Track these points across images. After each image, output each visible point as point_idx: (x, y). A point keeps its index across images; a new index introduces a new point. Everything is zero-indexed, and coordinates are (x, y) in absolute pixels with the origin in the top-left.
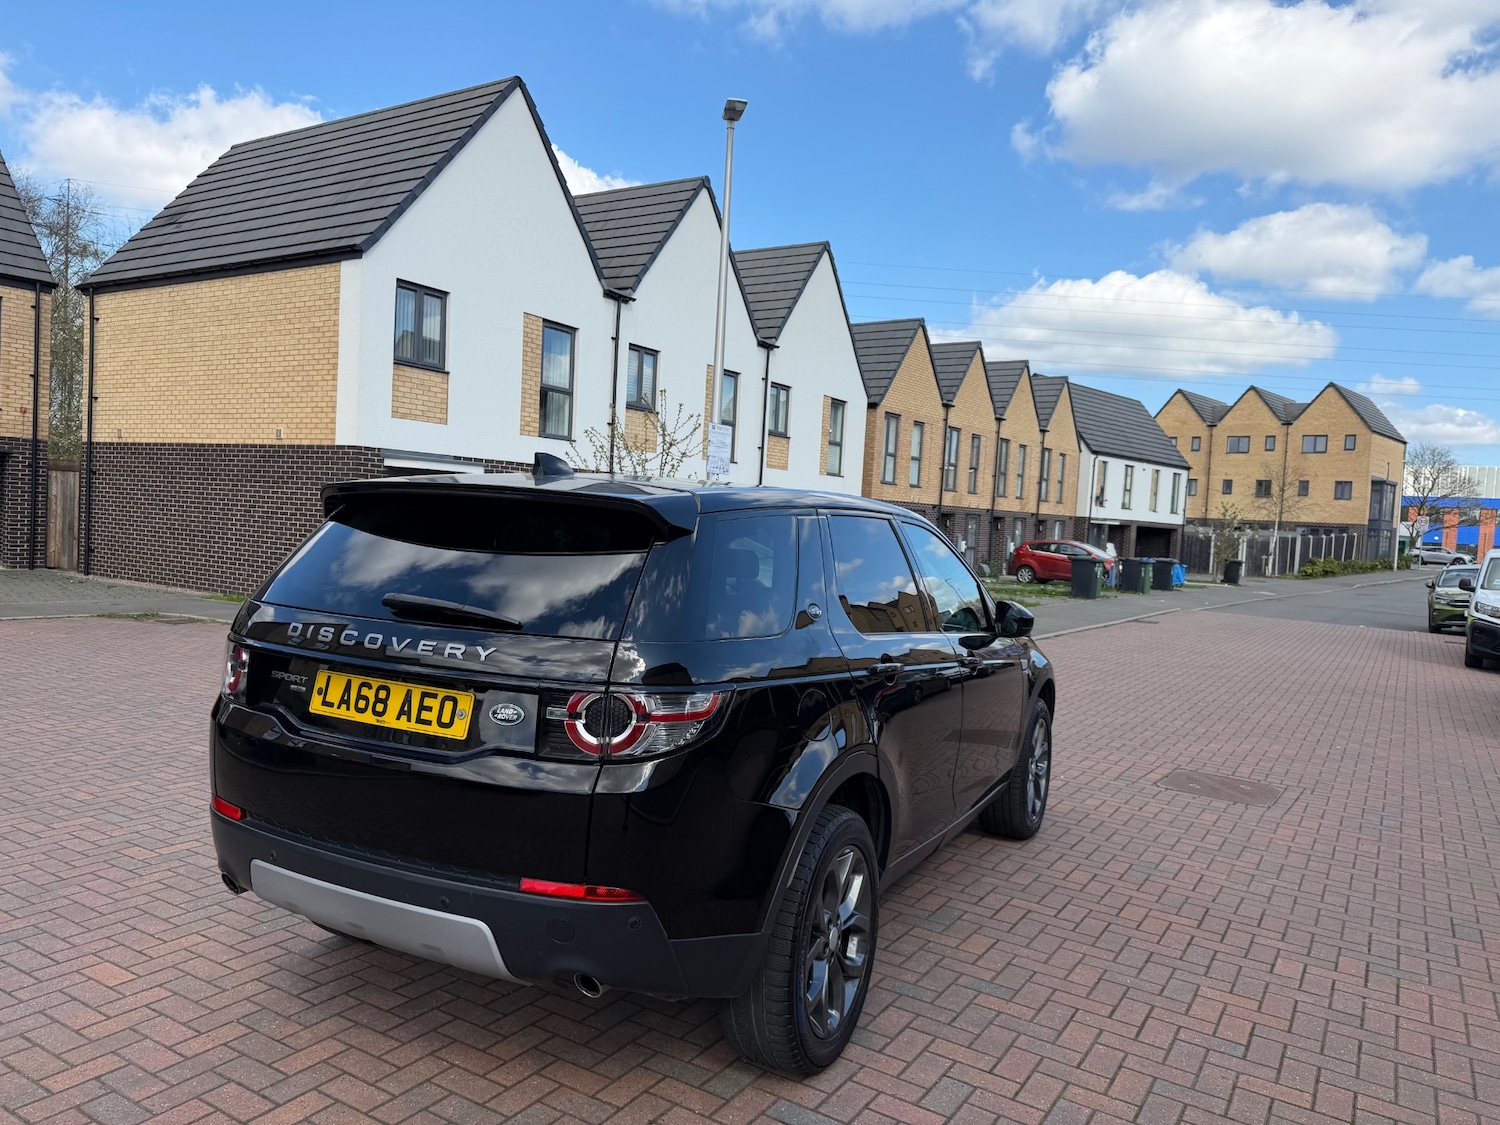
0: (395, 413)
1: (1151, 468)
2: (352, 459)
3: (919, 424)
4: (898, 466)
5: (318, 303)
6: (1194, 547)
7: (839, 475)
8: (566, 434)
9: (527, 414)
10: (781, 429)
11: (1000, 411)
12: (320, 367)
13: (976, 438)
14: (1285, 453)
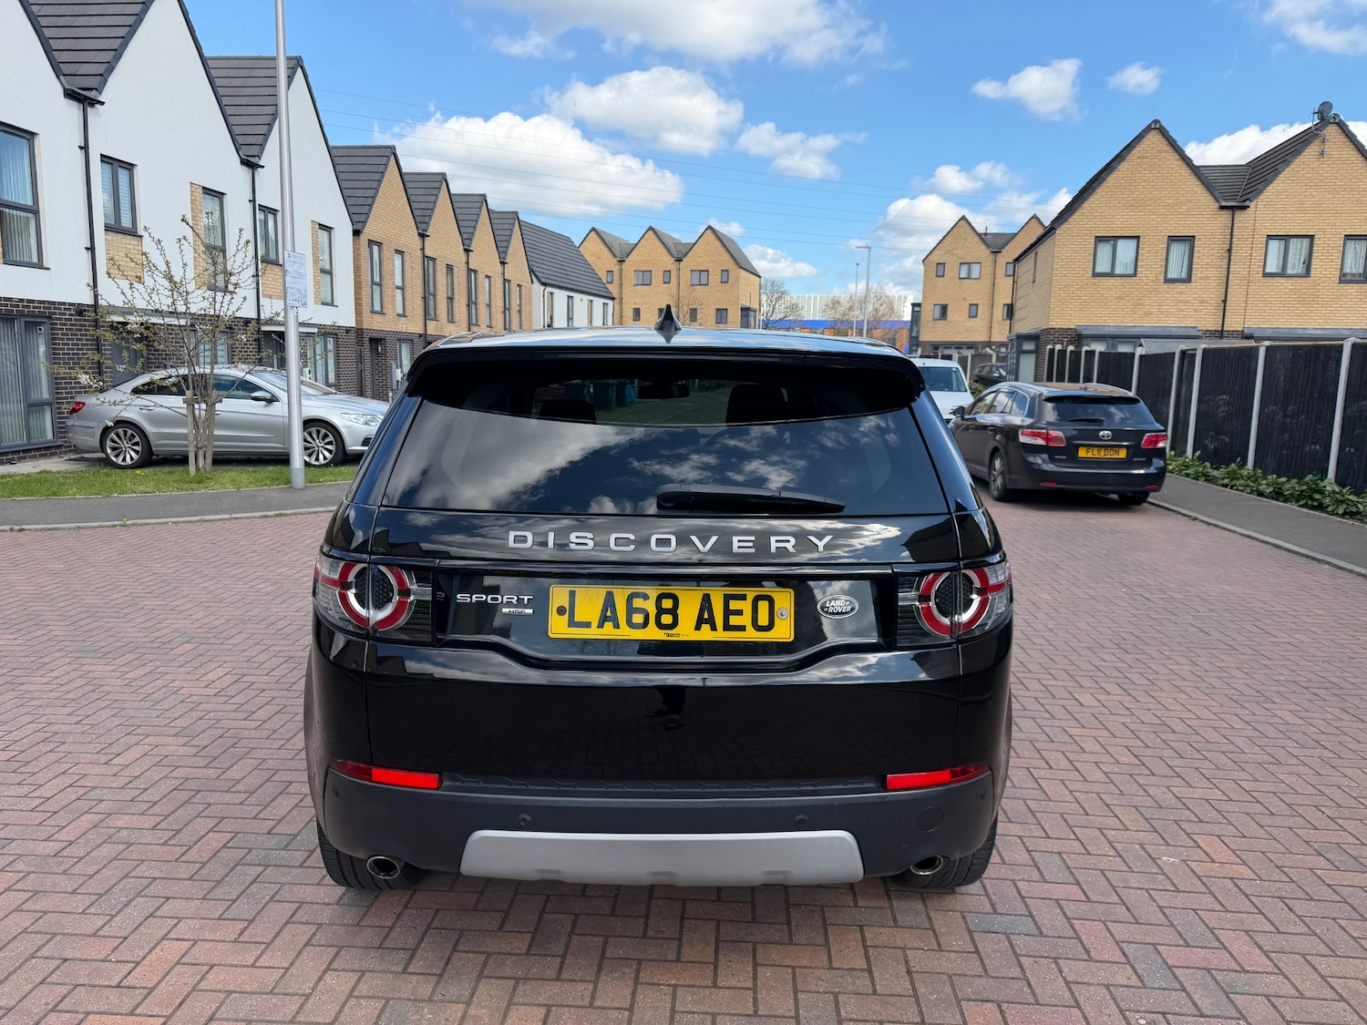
1: (586, 298)
3: (399, 252)
4: (385, 296)
7: (332, 304)
10: (272, 256)
11: (467, 242)
13: (450, 268)
14: (679, 284)
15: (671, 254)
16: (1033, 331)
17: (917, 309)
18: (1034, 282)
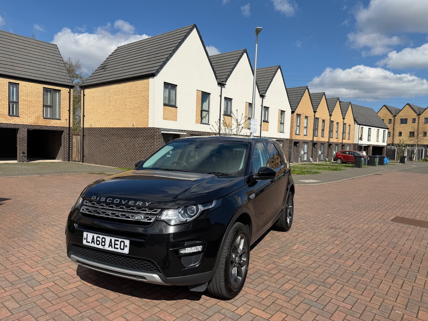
0: (164, 119)
1: (376, 129)
2: (153, 131)
3: (306, 117)
4: (300, 130)
5: (143, 89)
6: (390, 152)
7: (283, 132)
8: (207, 123)
9: (197, 118)
10: (266, 120)
11: (331, 112)
12: (144, 106)
13: (324, 121)
14: (419, 123)
15: (416, 113)
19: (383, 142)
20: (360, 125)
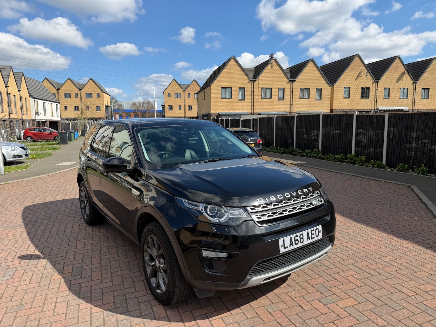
1: (50, 103)
6: (65, 127)
11: (6, 83)
14: (81, 98)
15: (77, 88)
16: (206, 114)
17: (163, 107)
18: (204, 99)
19: (57, 116)
20: (34, 98)
